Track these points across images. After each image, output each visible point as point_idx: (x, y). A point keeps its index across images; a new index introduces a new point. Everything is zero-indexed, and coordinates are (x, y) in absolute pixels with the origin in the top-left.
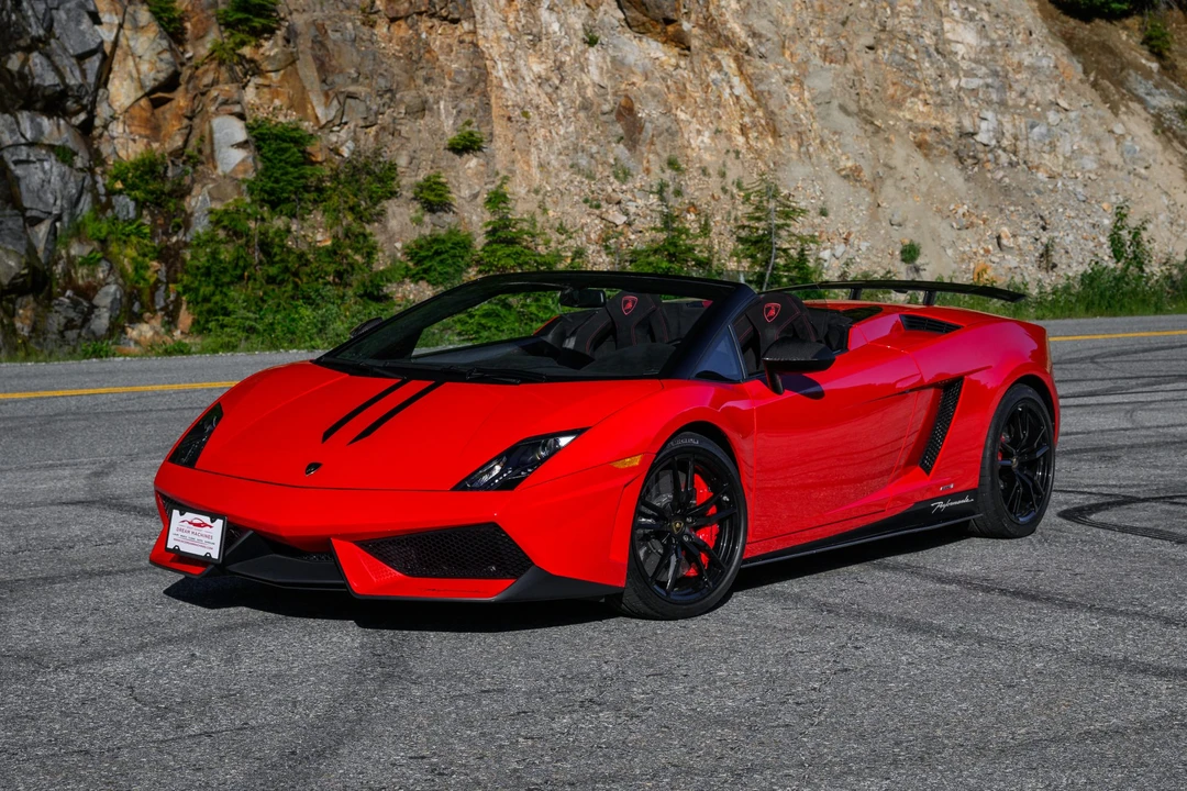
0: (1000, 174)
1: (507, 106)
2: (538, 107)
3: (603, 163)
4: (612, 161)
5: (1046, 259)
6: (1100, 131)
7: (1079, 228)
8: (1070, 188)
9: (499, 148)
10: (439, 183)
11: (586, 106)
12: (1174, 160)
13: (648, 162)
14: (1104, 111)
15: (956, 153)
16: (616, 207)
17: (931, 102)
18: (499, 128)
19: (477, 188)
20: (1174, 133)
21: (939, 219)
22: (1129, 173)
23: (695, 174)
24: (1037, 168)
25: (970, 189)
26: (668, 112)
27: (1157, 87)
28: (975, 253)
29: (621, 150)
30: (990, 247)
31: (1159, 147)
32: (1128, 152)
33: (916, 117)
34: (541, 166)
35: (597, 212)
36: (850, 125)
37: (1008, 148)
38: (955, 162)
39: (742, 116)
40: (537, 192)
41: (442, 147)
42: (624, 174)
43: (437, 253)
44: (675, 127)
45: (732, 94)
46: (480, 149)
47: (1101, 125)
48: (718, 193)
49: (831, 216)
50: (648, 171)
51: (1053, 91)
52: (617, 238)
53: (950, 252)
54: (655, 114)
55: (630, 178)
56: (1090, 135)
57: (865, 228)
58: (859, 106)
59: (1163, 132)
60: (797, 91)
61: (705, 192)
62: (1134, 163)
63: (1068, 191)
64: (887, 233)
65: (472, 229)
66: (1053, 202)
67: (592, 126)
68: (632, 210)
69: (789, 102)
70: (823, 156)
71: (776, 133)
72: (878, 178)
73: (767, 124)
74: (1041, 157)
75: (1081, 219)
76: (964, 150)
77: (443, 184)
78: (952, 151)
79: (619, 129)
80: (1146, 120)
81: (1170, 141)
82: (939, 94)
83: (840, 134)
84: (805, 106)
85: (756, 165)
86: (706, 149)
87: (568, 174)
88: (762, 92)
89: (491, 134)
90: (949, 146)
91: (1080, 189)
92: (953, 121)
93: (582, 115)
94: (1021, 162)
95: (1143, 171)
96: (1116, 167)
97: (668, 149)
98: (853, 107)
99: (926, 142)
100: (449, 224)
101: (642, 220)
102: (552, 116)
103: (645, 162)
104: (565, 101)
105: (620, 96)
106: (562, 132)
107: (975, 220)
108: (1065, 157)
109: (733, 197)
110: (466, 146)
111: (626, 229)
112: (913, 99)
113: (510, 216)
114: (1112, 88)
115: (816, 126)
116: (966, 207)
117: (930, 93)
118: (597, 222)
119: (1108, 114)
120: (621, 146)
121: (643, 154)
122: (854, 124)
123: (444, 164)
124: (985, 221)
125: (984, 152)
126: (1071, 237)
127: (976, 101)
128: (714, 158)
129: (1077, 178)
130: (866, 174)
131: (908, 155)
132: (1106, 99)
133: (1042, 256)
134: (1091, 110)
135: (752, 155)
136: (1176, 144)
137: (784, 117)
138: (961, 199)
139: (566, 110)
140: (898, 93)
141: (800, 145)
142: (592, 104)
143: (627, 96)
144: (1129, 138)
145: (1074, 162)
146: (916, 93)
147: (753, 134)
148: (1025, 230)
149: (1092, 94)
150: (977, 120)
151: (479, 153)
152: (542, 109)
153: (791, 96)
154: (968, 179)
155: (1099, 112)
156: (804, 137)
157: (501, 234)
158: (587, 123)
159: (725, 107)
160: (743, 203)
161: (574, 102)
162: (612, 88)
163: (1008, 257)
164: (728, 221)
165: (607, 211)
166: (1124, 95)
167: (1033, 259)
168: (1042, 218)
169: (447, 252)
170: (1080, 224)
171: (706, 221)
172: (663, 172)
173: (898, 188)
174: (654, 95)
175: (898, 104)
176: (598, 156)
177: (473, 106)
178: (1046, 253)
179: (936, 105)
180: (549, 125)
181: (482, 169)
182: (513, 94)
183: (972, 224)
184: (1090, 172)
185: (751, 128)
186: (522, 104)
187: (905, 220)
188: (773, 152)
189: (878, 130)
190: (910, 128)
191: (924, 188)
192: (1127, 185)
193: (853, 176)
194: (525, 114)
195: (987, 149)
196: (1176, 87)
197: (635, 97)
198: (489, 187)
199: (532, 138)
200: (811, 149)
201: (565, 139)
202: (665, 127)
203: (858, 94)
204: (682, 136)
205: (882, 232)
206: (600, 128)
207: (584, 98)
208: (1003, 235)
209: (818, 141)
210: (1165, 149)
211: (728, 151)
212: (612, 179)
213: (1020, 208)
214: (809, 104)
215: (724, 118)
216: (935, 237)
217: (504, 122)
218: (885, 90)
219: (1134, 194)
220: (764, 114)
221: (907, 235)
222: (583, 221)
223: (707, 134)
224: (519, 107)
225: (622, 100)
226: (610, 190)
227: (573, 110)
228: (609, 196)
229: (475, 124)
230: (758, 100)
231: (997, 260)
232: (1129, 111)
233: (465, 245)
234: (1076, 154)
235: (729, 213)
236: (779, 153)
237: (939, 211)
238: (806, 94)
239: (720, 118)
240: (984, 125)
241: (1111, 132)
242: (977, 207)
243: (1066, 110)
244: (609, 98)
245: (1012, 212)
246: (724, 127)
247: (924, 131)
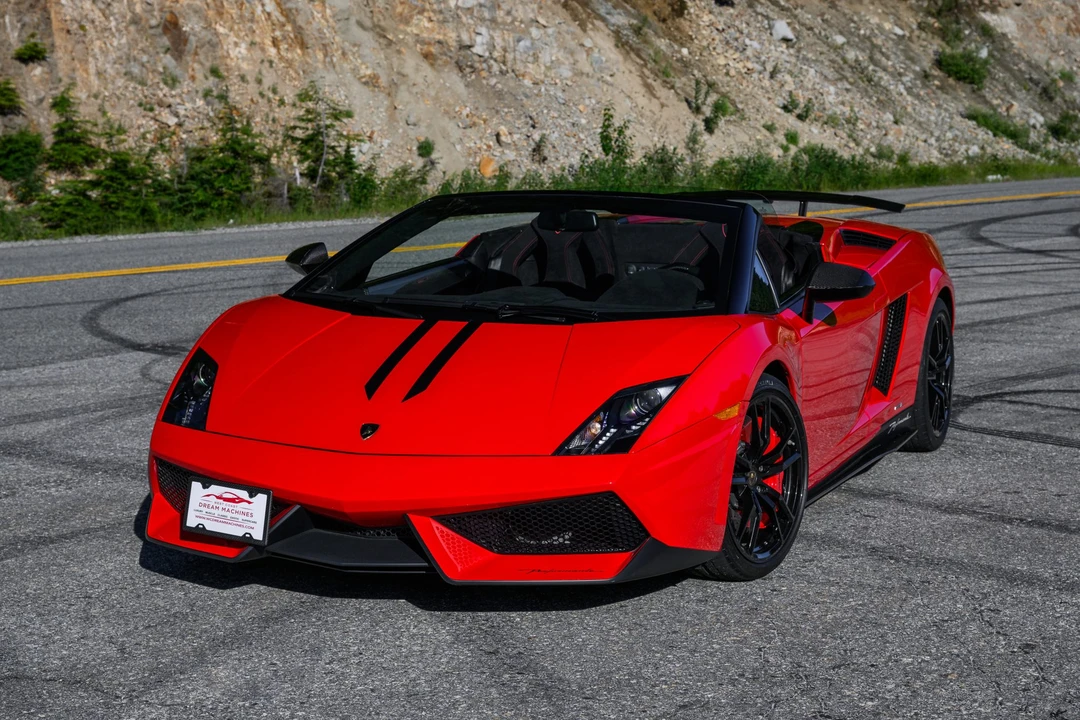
0: (493, 81)
1: (66, 21)
2: (93, 22)
3: (154, 71)
4: (161, 69)
5: (538, 152)
6: (573, 44)
7: (561, 127)
8: (552, 93)
9: (61, 57)
10: (9, 89)
11: (135, 21)
12: (633, 69)
13: (193, 70)
14: (574, 27)
15: (457, 63)
16: (167, 110)
17: (434, 19)
18: (59, 39)
19: (43, 94)
20: (631, 47)
21: (447, 119)
22: (599, 80)
23: (235, 81)
24: (523, 76)
25: (470, 94)
26: (208, 26)
27: (615, 7)
28: (480, 149)
29: (168, 60)
30: (491, 143)
31: (621, 58)
32: (597, 62)
33: (422, 32)
34: (99, 74)
35: (151, 114)
36: (367, 38)
37: (498, 59)
38: (456, 71)
39: (274, 30)
40: (96, 96)
41: (9, 57)
42: (172, 81)
43: (11, 152)
44: (215, 40)
45: (264, 11)
46: (44, 58)
47: (573, 39)
48: (257, 98)
49: (356, 117)
50: (193, 78)
51: (533, 10)
52: (171, 137)
53: (458, 147)
54: (197, 28)
55: (178, 84)
56: (566, 48)
57: (386, 128)
58: (373, 23)
59: (623, 45)
60: (320, 8)
61: (245, 96)
62: (601, 72)
63: (550, 95)
64: (404, 132)
65: (41, 130)
66: (539, 105)
67: (142, 38)
68: (182, 112)
69: (314, 18)
70: (345, 65)
71: (303, 46)
72: (394, 84)
73: (296, 37)
74: (526, 67)
75: (563, 119)
76: (463, 61)
77: (13, 90)
78: (453, 61)
79: (166, 41)
80: (609, 35)
81: (628, 53)
82: (441, 12)
83: (359, 46)
84: (327, 21)
85: (287, 73)
86: (243, 59)
87: (122, 81)
88: (290, 10)
89: (53, 45)
90: (451, 57)
91: (560, 94)
92: (453, 35)
93: (132, 28)
94: (510, 71)
95: (609, 78)
96: (588, 75)
97: (210, 59)
98: (368, 23)
99: (432, 54)
100: (20, 125)
101: (191, 121)
102: (106, 29)
103: (190, 70)
104: (117, 16)
105: (165, 12)
106: (115, 43)
107: (477, 120)
108: (546, 67)
109: (269, 101)
110: (31, 55)
111: (178, 130)
112: (419, 17)
113: (74, 118)
114: (580, 8)
115: (337, 39)
116: (468, 109)
117: (434, 11)
118: (152, 123)
119: (578, 31)
120: (168, 56)
121: (188, 63)
122: (371, 38)
123: (12, 71)
124: (485, 121)
125: (480, 62)
126: (556, 135)
127: (472, 19)
128: (251, 67)
129: (556, 84)
130: (383, 81)
131: (417, 64)
132: (575, 17)
133: (534, 150)
134: (564, 27)
135: (283, 64)
136: (633, 55)
137: (310, 31)
138: (463, 102)
139: (118, 24)
140: (406, 11)
141: (326, 56)
142: (141, 19)
143: (172, 13)
144: (596, 50)
145: (553, 71)
146: (422, 11)
147: (283, 46)
148: (519, 128)
149: (563, 14)
150: (473, 35)
151: (43, 63)
152: (97, 23)
153: (315, 13)
154: (467, 86)
155: (572, 29)
156: (328, 48)
157: (69, 134)
158: (137, 36)
159: (258, 22)
160: (279, 106)
161: (124, 17)
162: (158, 5)
163: (507, 151)
164: (267, 122)
165: (160, 114)
166: (589, 14)
167: (527, 153)
168: (531, 118)
169: (20, 150)
170: (562, 123)
171: (248, 122)
172: (206, 78)
173: (411, 93)
174: (196, 12)
175: (407, 21)
176: (148, 65)
177: (36, 20)
178: (538, 149)
179: (438, 21)
180: (104, 37)
181: (47, 76)
182: (70, 10)
183: (474, 124)
184: (566, 79)
185: (281, 41)
186: (79, 18)
187: (420, 120)
188: (301, 62)
189: (390, 43)
190: (417, 41)
191: (433, 93)
192: (598, 91)
193: (372, 82)
194: (82, 27)
195: (482, 59)
196: (628, 7)
197: (179, 13)
198: (54, 92)
199: (90, 48)
200: (335, 59)
201: (119, 50)
202: (207, 39)
203: (372, 12)
204: (222, 47)
205: (401, 131)
206: (149, 40)
207: (133, 13)
208: (501, 133)
209: (340, 52)
210: (625, 60)
211: (262, 61)
212: (162, 85)
213: (512, 110)
214: (331, 20)
215: (257, 32)
216: (446, 136)
217: (63, 34)
218: (394, 8)
219: (604, 98)
220: (293, 29)
221: (422, 133)
222: (139, 122)
223: (243, 46)
224: (76, 21)
225: (168, 16)
226: (161, 95)
227: (124, 24)
228: (161, 100)
229: (38, 36)
230: (287, 16)
231: (498, 154)
232: (595, 28)
233: (35, 144)
234: (554, 64)
235: (267, 115)
236: (307, 63)
237: (446, 113)
238: (328, 11)
239: (254, 32)
240: (479, 39)
241: (582, 45)
242: (477, 109)
243: (545, 27)
244: (156, 13)
245: (506, 113)
246: (258, 40)
247: (429, 44)
